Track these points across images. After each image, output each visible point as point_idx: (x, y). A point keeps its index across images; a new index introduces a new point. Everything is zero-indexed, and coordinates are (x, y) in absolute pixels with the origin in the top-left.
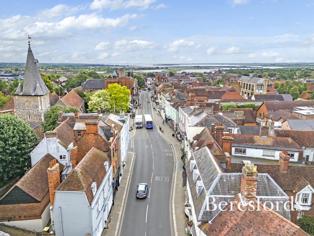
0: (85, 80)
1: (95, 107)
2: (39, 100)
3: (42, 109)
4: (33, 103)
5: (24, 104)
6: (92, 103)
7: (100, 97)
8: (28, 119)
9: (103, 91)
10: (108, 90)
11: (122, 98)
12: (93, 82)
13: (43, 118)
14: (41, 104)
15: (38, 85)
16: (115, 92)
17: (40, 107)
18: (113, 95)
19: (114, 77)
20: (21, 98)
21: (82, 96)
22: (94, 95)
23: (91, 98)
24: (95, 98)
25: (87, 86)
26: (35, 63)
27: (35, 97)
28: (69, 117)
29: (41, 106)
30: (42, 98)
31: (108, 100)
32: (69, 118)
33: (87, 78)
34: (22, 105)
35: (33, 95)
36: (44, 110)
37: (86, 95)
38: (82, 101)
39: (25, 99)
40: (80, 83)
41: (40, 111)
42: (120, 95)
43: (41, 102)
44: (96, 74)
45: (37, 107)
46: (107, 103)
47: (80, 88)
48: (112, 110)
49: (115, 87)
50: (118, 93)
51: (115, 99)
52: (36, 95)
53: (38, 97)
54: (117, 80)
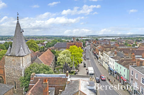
0: (56, 43)
1: (62, 61)
2: (21, 60)
3: (23, 67)
4: (17, 61)
5: (11, 62)
6: (59, 58)
7: (65, 54)
8: (13, 73)
9: (67, 50)
10: (70, 49)
11: (78, 55)
12: (60, 44)
13: (23, 73)
14: (22, 62)
15: (21, 48)
16: (74, 51)
17: (21, 65)
18: (73, 53)
19: (72, 41)
20: (9, 57)
21: (54, 53)
22: (61, 53)
23: (59, 55)
24: (62, 55)
25: (57, 46)
26: (21, 32)
27: (19, 57)
28: (40, 78)
29: (23, 64)
30: (23, 58)
31: (69, 56)
32: (40, 80)
33: (57, 42)
34: (10, 62)
35: (17, 55)
36: (24, 67)
37: (56, 52)
38: (53, 56)
39: (12, 58)
40: (54, 44)
41: (21, 68)
42: (77, 53)
43: (22, 61)
44: (62, 40)
45: (20, 65)
46: (69, 58)
47: (53, 47)
48: (72, 63)
49: (74, 48)
50: (76, 52)
51: (74, 56)
52: (19, 56)
53: (21, 57)
54: (73, 43)
